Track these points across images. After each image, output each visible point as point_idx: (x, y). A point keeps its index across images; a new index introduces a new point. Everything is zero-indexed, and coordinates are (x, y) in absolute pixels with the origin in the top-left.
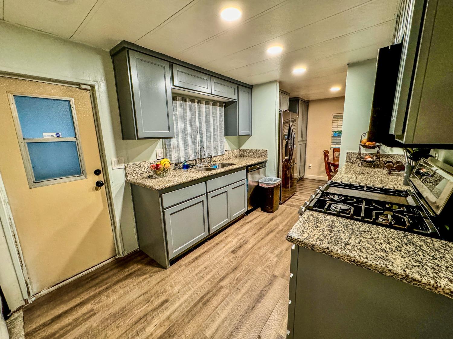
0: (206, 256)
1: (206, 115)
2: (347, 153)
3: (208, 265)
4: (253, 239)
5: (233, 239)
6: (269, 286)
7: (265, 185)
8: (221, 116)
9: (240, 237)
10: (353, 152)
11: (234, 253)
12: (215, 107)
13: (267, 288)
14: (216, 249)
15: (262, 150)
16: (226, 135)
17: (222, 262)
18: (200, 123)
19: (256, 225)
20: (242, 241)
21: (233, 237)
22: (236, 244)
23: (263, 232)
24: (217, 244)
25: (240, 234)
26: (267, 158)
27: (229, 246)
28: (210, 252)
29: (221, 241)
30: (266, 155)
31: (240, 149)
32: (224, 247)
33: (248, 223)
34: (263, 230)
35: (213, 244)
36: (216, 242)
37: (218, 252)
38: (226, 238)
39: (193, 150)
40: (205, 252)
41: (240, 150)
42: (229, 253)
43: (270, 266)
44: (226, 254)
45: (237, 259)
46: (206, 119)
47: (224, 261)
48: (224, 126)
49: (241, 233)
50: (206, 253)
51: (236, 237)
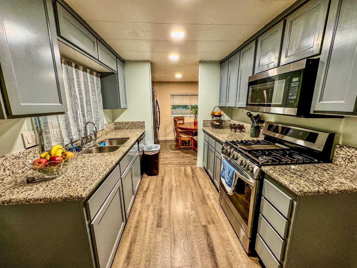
0: (137, 248)
1: (85, 84)
2: (203, 121)
3: (147, 256)
4: (163, 204)
5: (147, 213)
6: (209, 238)
7: (151, 153)
8: (98, 87)
9: (151, 208)
10: (206, 119)
11: (161, 227)
12: (92, 76)
13: (209, 240)
14: (140, 233)
15: (139, 122)
16: (105, 108)
17: (158, 242)
18: (80, 94)
19: (154, 190)
20: (156, 211)
21: (146, 211)
22: (155, 216)
23: (166, 194)
24: (136, 227)
25: (150, 205)
26: (145, 128)
27: (149, 222)
28: (137, 240)
29: (138, 222)
30: (144, 126)
31: (115, 121)
32: (146, 226)
33: (146, 191)
34: (164, 192)
35: (132, 230)
36: (133, 225)
37: (144, 234)
38: (140, 215)
39: (76, 128)
40: (131, 243)
41: (115, 124)
42: (156, 229)
43: (194, 220)
44: (155, 231)
45: (167, 230)
46: (85, 90)
47: (158, 240)
48: (102, 99)
49: (149, 203)
50: (133, 244)
51: (148, 209)
